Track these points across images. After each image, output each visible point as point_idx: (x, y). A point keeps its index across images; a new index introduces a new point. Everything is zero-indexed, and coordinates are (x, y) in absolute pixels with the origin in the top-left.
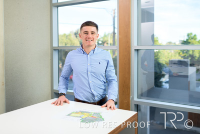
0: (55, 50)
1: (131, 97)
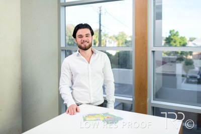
1: (148, 99)
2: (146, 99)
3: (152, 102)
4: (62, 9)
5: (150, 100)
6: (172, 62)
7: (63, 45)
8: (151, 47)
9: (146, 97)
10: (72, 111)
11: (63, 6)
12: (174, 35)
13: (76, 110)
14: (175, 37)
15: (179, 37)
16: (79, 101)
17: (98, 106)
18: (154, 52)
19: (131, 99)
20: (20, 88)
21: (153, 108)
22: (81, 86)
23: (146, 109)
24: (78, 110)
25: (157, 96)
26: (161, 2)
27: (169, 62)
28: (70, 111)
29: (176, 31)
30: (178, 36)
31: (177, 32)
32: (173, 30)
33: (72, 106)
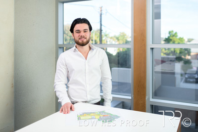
0: (60, 48)
1: (147, 97)
2: (145, 97)
3: (151, 100)
4: (60, 5)
5: (149, 99)
6: (171, 61)
7: (60, 42)
8: (150, 44)
9: (144, 95)
10: (66, 110)
11: (61, 2)
12: (173, 36)
13: (71, 108)
14: (174, 37)
15: (178, 37)
16: (75, 99)
17: (95, 104)
18: (152, 49)
19: (130, 98)
20: (13, 87)
21: (152, 106)
22: (77, 83)
23: (145, 107)
24: (73, 108)
25: (156, 94)
26: (160, 2)
27: (168, 61)
28: (64, 110)
29: (174, 32)
30: (176, 36)
31: (176, 33)
32: (172, 31)
33: (66, 104)
